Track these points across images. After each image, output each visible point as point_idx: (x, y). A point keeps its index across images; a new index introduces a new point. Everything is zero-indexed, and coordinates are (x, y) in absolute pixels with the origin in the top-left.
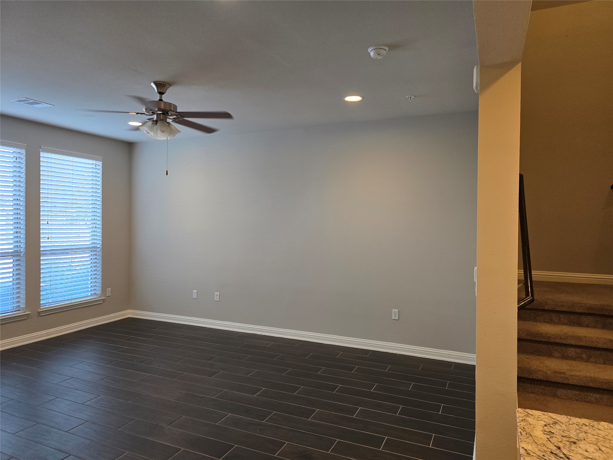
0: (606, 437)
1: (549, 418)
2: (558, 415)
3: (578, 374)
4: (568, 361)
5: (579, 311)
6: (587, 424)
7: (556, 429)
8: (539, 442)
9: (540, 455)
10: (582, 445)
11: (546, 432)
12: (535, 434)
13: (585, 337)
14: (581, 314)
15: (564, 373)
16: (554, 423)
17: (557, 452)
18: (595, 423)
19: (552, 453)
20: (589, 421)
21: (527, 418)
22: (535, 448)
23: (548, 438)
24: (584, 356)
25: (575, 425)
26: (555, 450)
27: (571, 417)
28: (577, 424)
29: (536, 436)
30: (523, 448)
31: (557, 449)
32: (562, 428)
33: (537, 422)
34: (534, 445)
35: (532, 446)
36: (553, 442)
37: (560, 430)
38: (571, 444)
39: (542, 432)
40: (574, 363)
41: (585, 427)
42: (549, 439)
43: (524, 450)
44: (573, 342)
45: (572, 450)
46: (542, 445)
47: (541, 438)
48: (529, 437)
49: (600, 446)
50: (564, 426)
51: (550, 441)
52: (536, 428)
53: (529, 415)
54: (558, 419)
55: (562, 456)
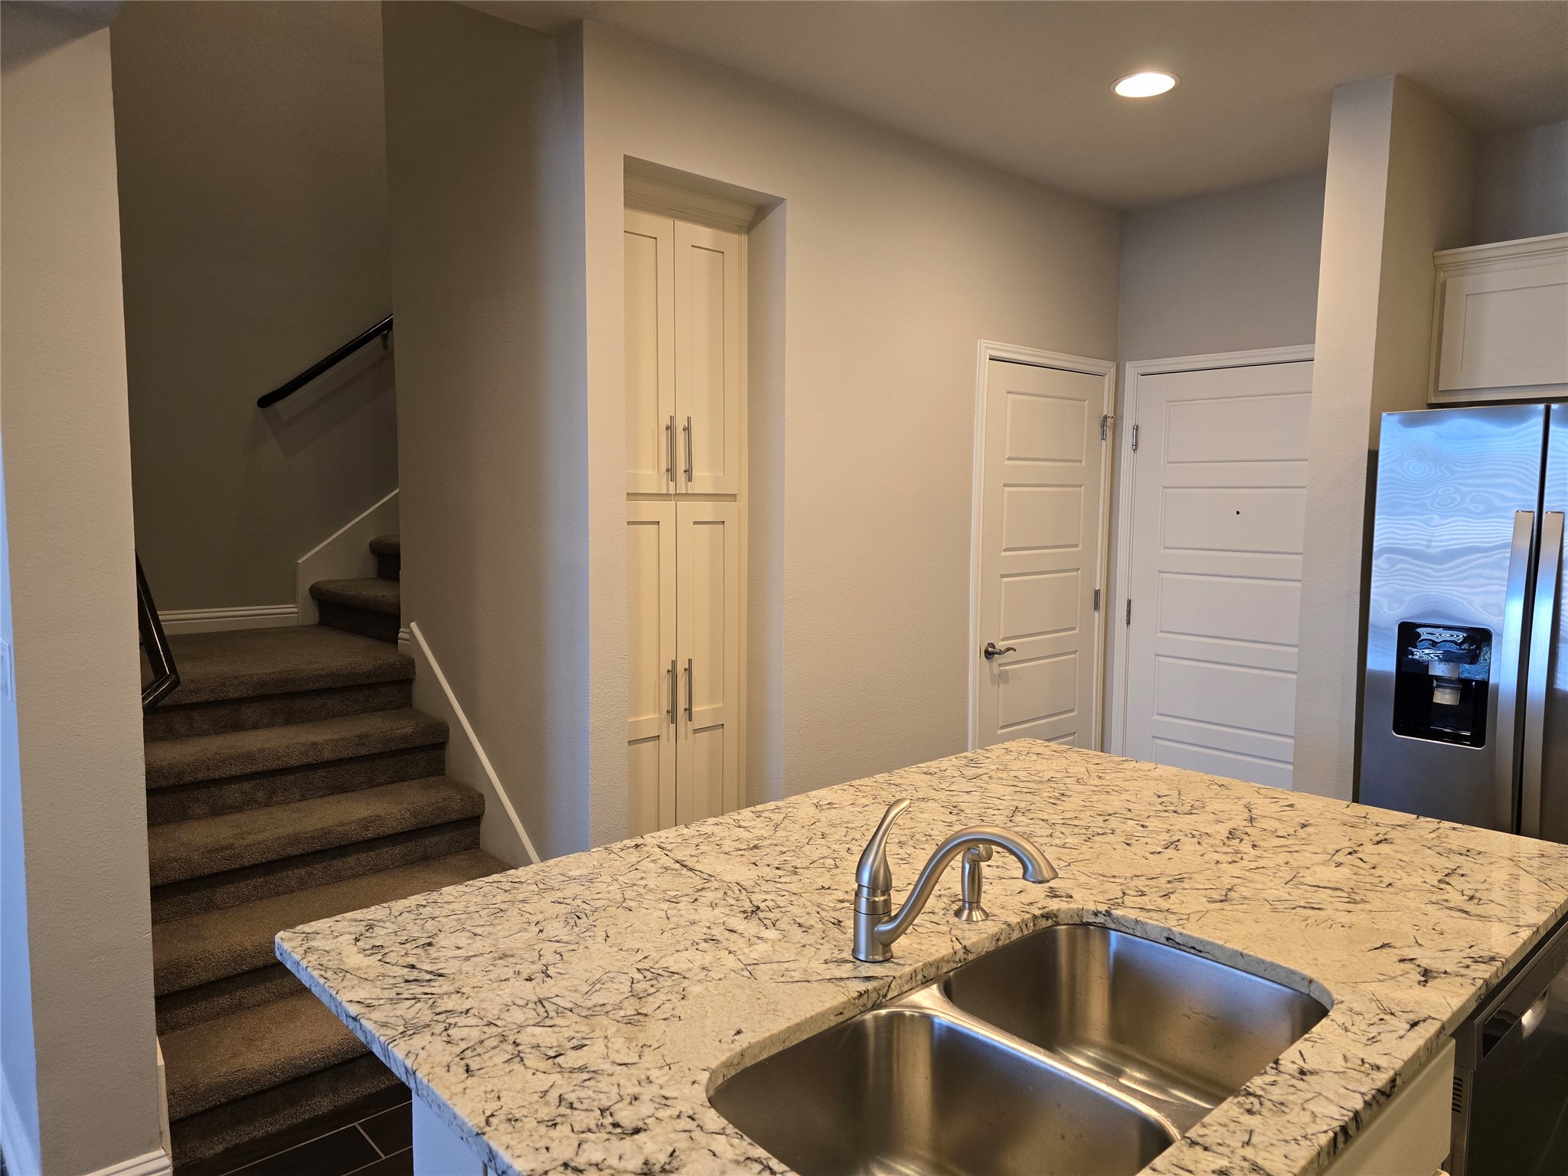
0: (469, 910)
1: (353, 924)
2: (365, 911)
3: (260, 837)
4: (228, 818)
5: (237, 695)
6: (424, 903)
7: (380, 936)
8: (371, 976)
9: (391, 996)
10: (442, 940)
11: (367, 952)
12: (351, 966)
13: (261, 751)
14: (240, 701)
15: (230, 847)
16: (368, 928)
17: (414, 974)
18: (435, 896)
19: (407, 981)
20: (422, 896)
21: (312, 943)
22: (373, 990)
23: (380, 960)
24: (260, 794)
25: (405, 915)
26: (409, 974)
27: (389, 903)
28: (408, 912)
29: (357, 967)
30: (351, 1001)
31: (410, 970)
32: (389, 931)
33: (335, 941)
34: (367, 986)
35: (364, 989)
36: (394, 962)
37: (387, 934)
38: (426, 950)
39: (361, 955)
40: (241, 817)
41: (424, 910)
42: (384, 960)
43: (357, 1004)
44: (235, 770)
45: (435, 959)
46: (380, 978)
47: (368, 967)
48: (345, 976)
49: (471, 928)
50: (388, 924)
51: (388, 963)
52: (344, 954)
53: (309, 935)
54: (369, 918)
55: (428, 977)
